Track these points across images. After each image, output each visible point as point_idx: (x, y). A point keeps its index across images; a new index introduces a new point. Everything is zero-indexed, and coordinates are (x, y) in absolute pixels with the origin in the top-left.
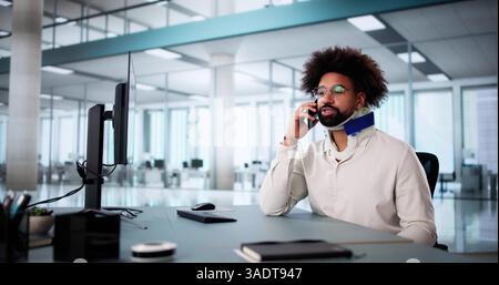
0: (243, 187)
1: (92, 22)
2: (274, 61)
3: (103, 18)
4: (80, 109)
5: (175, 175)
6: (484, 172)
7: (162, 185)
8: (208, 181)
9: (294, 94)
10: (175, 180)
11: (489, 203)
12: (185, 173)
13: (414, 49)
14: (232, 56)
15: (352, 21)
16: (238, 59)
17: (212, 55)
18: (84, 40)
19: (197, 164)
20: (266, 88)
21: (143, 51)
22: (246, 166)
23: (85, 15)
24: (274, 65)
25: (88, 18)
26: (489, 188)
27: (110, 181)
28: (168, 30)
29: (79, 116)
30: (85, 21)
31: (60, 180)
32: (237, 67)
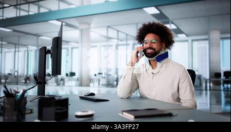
0: (94, 85)
1: (22, 7)
2: (109, 27)
3: (27, 5)
4: (15, 48)
5: (62, 80)
6: (202, 78)
7: (56, 84)
8: (78, 82)
9: (118, 42)
10: (62, 82)
11: (204, 92)
12: (66, 79)
13: (172, 23)
14: (89, 24)
15: (145, 9)
16: (92, 26)
17: (80, 24)
18: (18, 15)
19: (73, 74)
20: (105, 39)
21: (47, 21)
22: (95, 75)
23: (19, 3)
24: (109, 28)
25: (20, 4)
26: (204, 85)
27: (30, 83)
28: (59, 11)
29: (15, 52)
30: (18, 6)
31: (6, 82)
32: (92, 30)
